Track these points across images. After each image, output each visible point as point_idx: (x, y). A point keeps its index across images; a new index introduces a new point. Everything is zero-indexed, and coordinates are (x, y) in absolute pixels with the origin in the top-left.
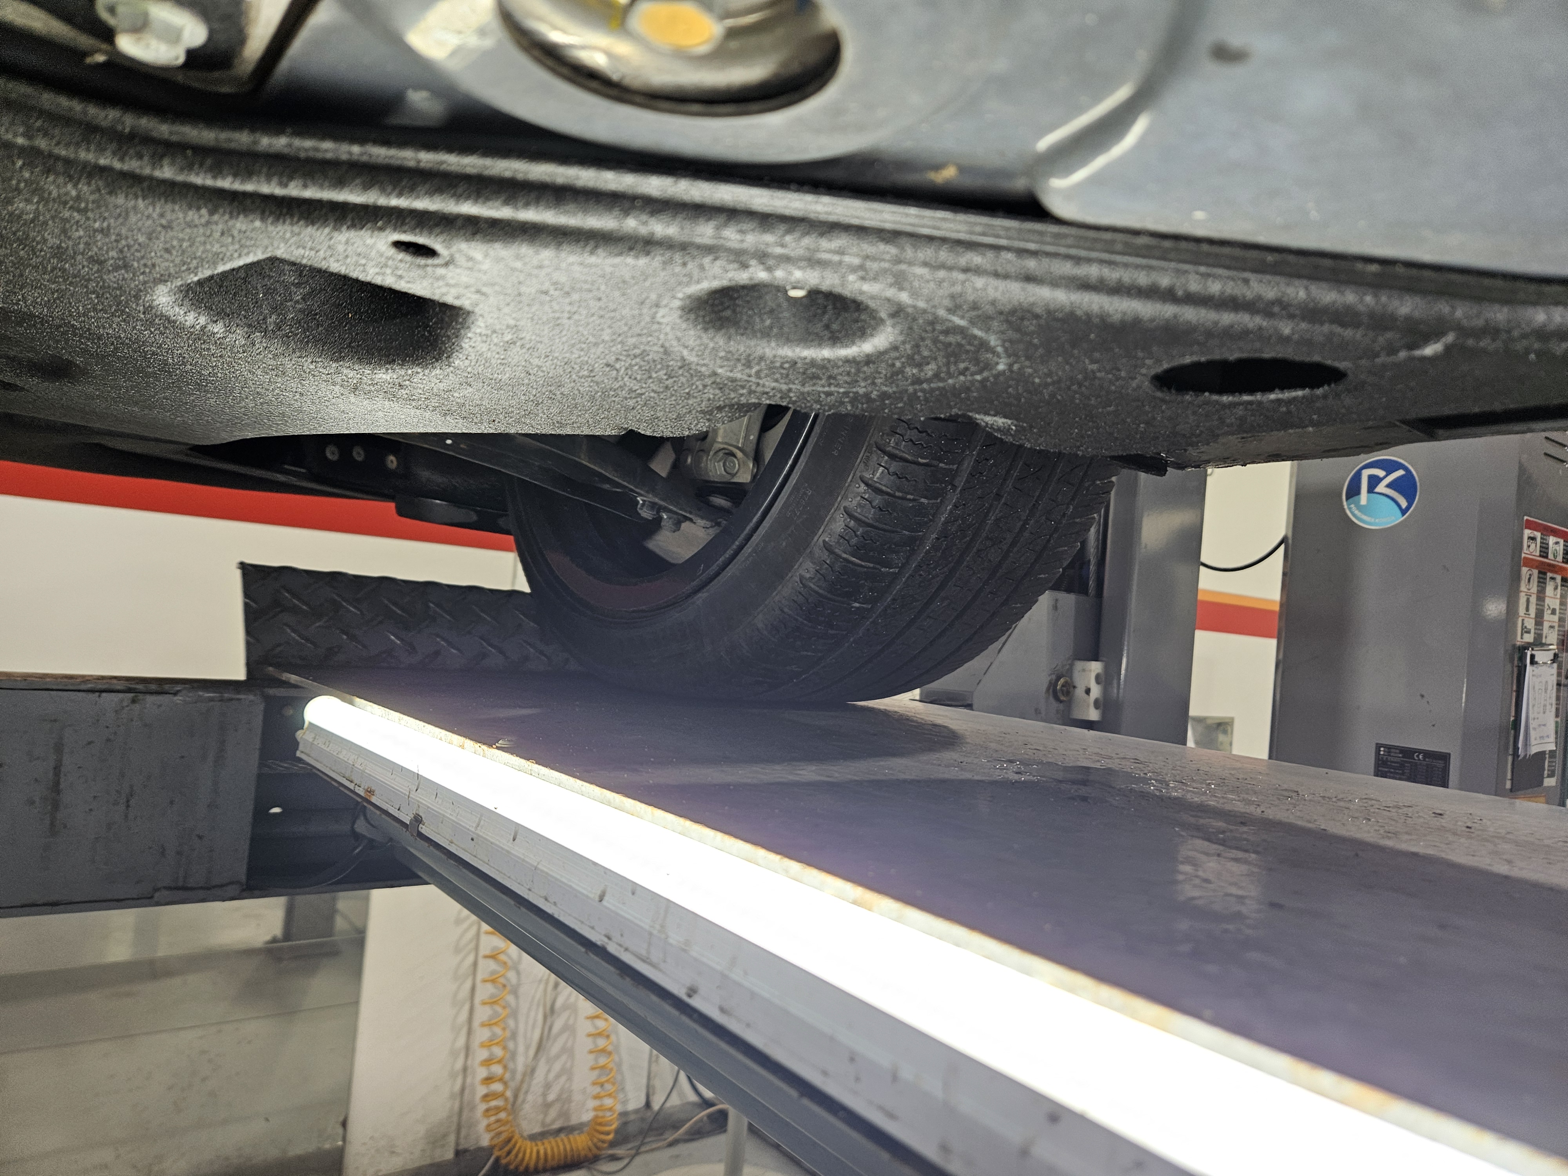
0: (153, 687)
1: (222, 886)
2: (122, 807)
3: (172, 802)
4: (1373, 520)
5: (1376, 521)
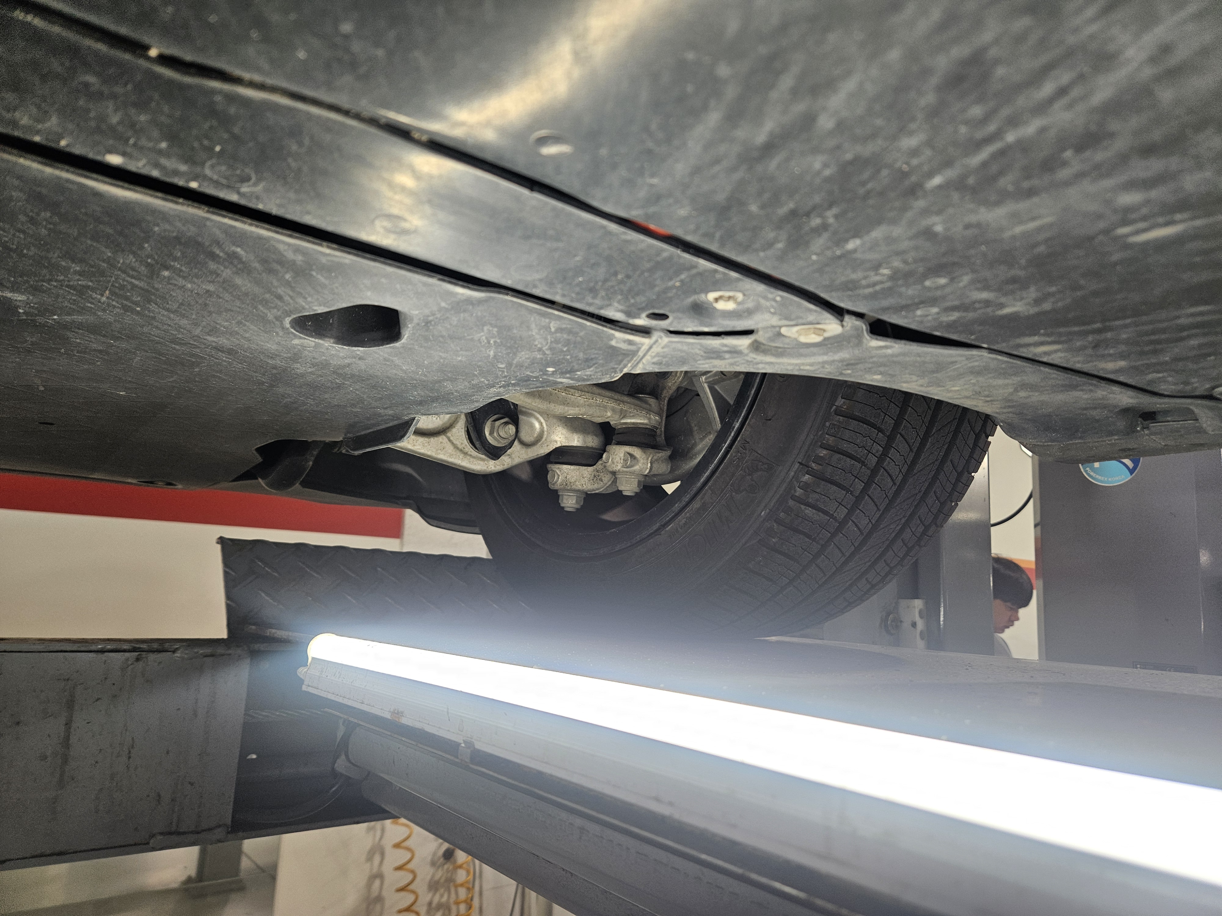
0: (155, 646)
1: (210, 829)
2: (124, 758)
3: (168, 753)
4: (1108, 479)
5: (1110, 479)
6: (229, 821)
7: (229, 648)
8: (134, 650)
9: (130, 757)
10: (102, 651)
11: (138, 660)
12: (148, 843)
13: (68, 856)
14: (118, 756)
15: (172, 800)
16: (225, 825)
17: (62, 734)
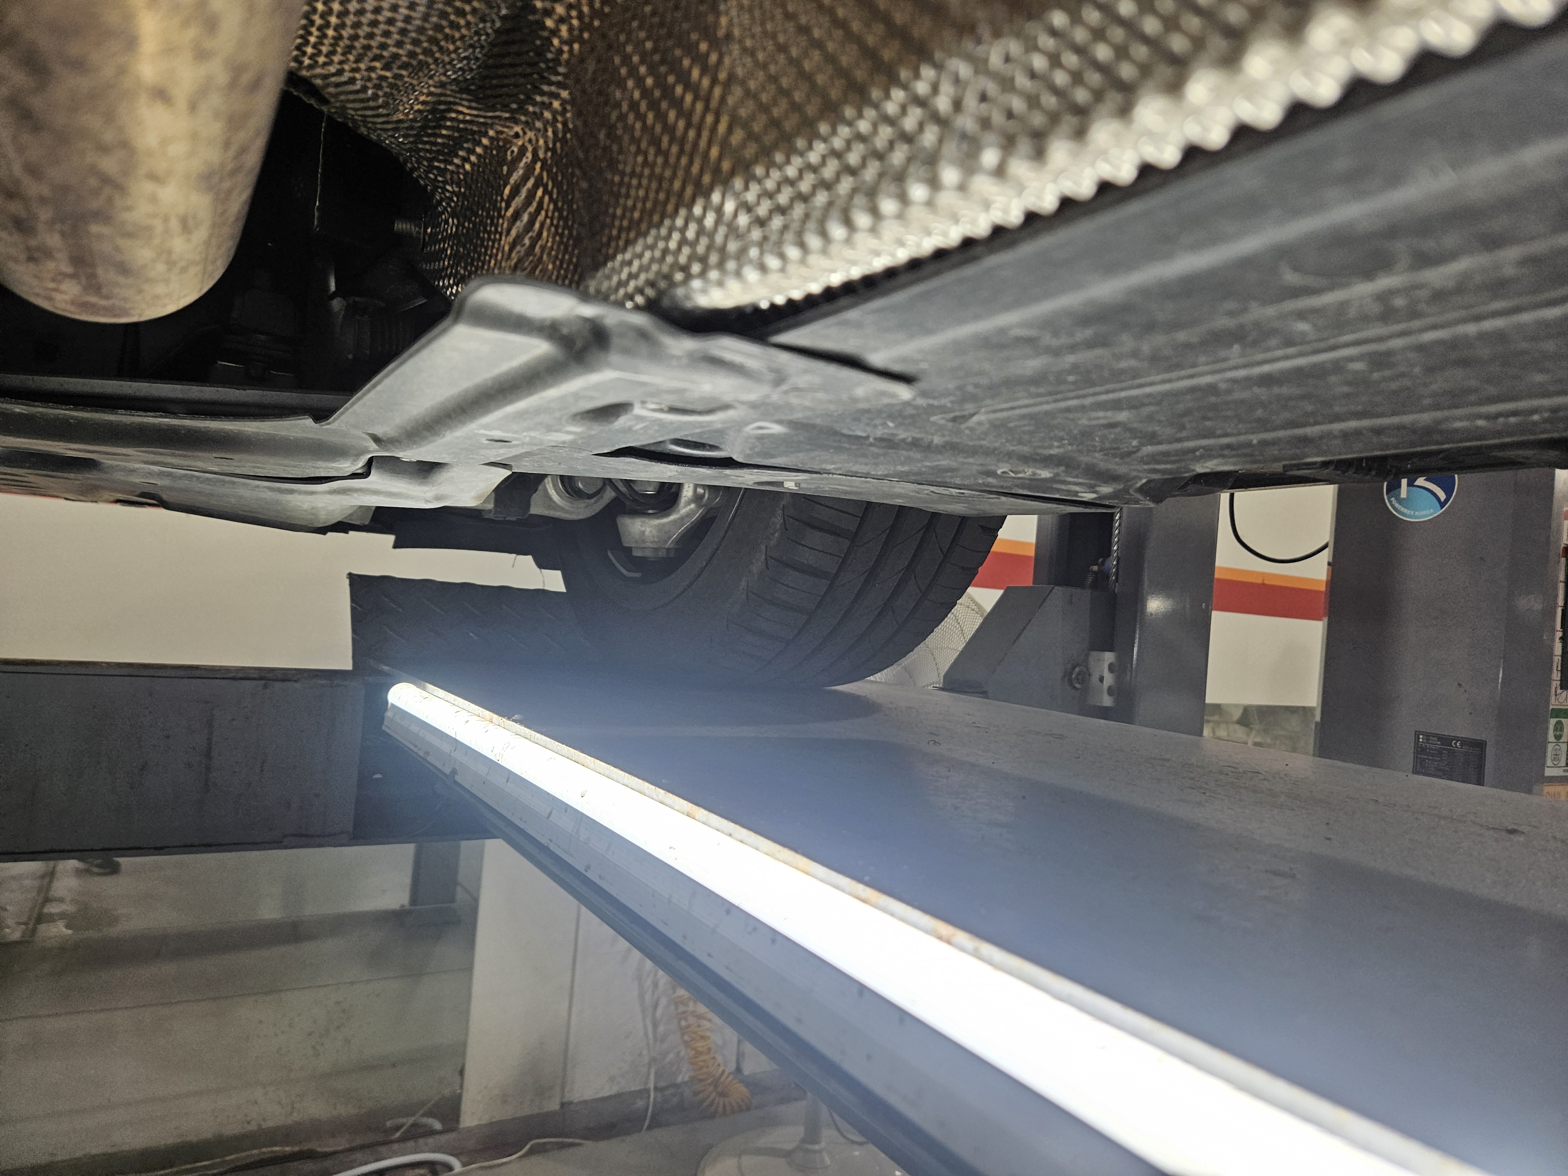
0: (281, 676)
1: (333, 835)
4: (1414, 513)
5: (1417, 513)
6: (351, 830)
7: (345, 680)
8: (261, 678)
10: (234, 679)
11: (265, 687)
12: (280, 842)
14: (253, 768)
15: (301, 808)
16: (347, 833)
17: (205, 748)
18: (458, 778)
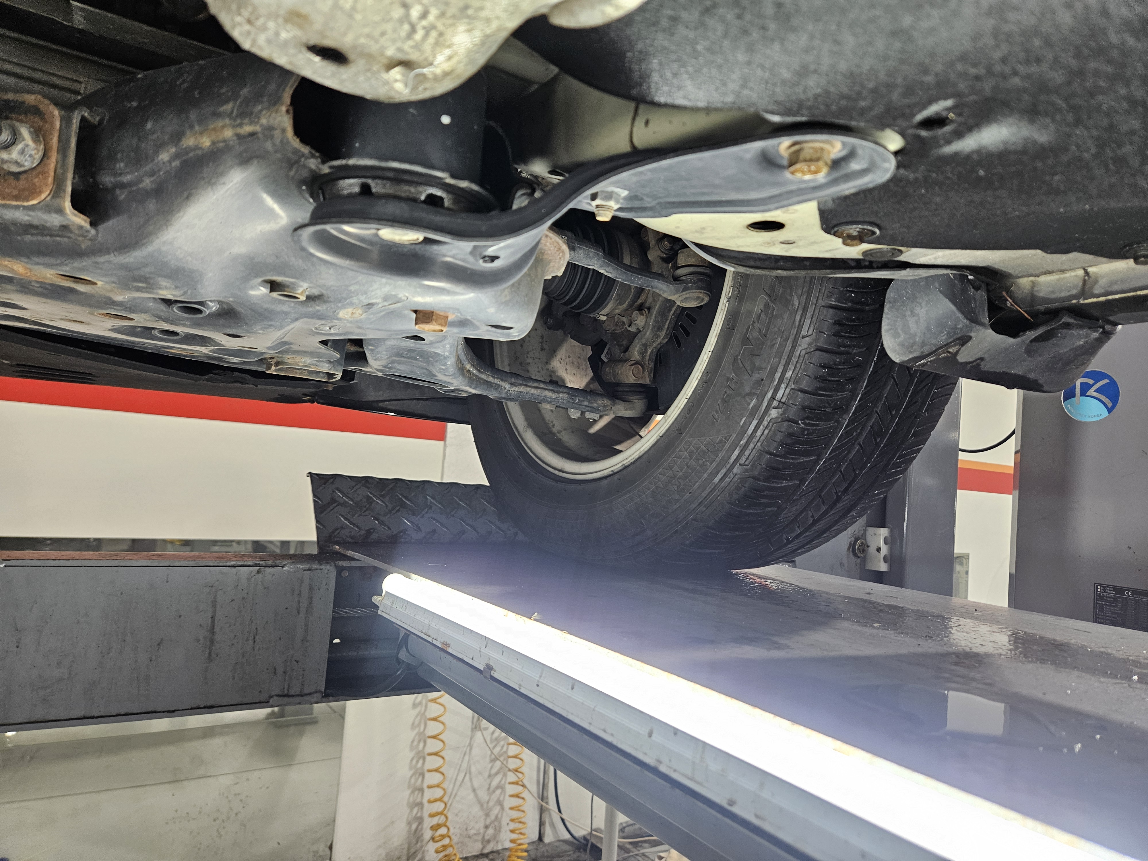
0: (270, 562)
1: (310, 694)
2: (251, 642)
3: (280, 639)
5: (1087, 416)
6: (323, 689)
7: (321, 565)
8: (256, 565)
9: (255, 642)
10: (234, 566)
11: (258, 572)
12: (268, 702)
13: (215, 709)
14: (247, 640)
15: (284, 672)
16: (320, 692)
17: (210, 625)
18: (496, 675)
